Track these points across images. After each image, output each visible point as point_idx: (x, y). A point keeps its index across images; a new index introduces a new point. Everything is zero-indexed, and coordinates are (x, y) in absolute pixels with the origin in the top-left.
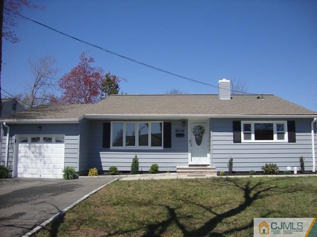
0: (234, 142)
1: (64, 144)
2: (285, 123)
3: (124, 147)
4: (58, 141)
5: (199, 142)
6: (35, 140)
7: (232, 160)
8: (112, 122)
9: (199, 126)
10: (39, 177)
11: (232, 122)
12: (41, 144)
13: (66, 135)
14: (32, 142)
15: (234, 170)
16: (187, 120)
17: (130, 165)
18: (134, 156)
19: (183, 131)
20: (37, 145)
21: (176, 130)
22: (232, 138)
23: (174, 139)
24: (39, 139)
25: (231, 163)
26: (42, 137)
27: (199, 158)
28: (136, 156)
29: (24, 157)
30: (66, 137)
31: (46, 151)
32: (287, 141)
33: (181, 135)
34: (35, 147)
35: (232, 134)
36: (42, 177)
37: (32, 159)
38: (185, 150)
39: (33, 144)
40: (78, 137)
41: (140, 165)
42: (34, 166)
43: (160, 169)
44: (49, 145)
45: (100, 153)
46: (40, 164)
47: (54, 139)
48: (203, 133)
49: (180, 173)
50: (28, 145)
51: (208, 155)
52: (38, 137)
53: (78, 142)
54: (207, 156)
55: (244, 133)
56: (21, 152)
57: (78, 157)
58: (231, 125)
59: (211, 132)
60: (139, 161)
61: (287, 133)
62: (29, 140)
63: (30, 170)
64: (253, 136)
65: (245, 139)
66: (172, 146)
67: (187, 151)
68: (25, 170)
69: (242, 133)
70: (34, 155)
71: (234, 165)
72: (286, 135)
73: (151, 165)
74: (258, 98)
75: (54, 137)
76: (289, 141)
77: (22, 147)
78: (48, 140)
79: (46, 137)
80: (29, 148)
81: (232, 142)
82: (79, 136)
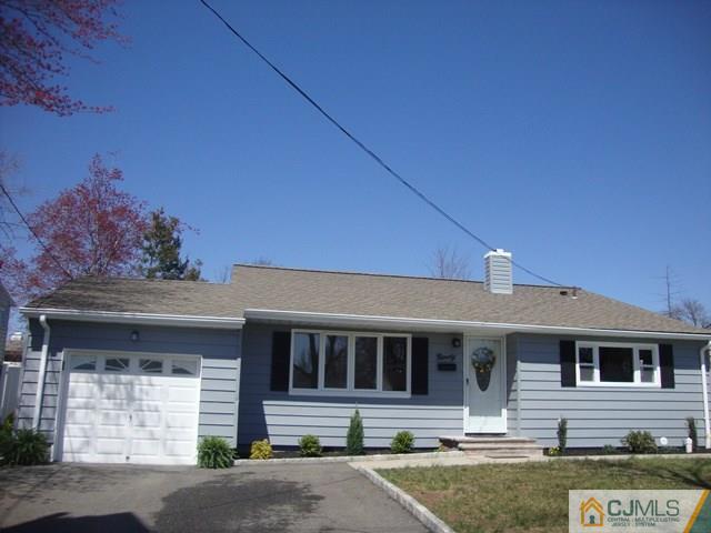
0: (563, 385)
1: (199, 380)
2: (655, 349)
3: (322, 390)
4: (179, 371)
5: (483, 383)
6: (115, 366)
7: (564, 422)
8: (293, 331)
9: (485, 349)
10: (124, 461)
11: (558, 341)
12: (133, 377)
13: (204, 357)
14: (107, 369)
15: (569, 444)
16: (462, 335)
17: (345, 432)
18: (352, 413)
19: (453, 357)
20: (124, 378)
21: (439, 356)
22: (558, 377)
23: (434, 376)
24: (126, 362)
25: (562, 431)
26: (135, 358)
27: (483, 418)
28: (357, 412)
29: (86, 408)
30: (204, 362)
31: (147, 394)
32: (660, 385)
33: (449, 367)
34: (117, 383)
35: (558, 367)
36: (131, 461)
37: (107, 415)
38: (458, 400)
39: (112, 377)
40: (237, 363)
41: (366, 433)
42: (114, 434)
43: (416, 444)
44: (156, 379)
45: (265, 402)
46: (128, 429)
47: (167, 366)
48: (492, 363)
49: (470, 452)
50: (96, 376)
51: (504, 411)
52: (122, 357)
53: (236, 374)
54: (500, 415)
55: (581, 367)
56: (78, 395)
57: (236, 412)
58: (557, 349)
59: (519, 362)
60: (365, 423)
61: (659, 368)
62: (101, 363)
63: (100, 444)
64: (597, 373)
65: (582, 379)
66: (430, 392)
67: (460, 402)
68: (88, 443)
69: (578, 366)
70: (115, 404)
71: (569, 434)
72: (657, 373)
73: (395, 434)
74: (563, 293)
75: (168, 359)
76: (663, 386)
77: (80, 384)
78: (154, 368)
79: (147, 358)
80: (101, 384)
81: (558, 385)
82: (239, 360)
